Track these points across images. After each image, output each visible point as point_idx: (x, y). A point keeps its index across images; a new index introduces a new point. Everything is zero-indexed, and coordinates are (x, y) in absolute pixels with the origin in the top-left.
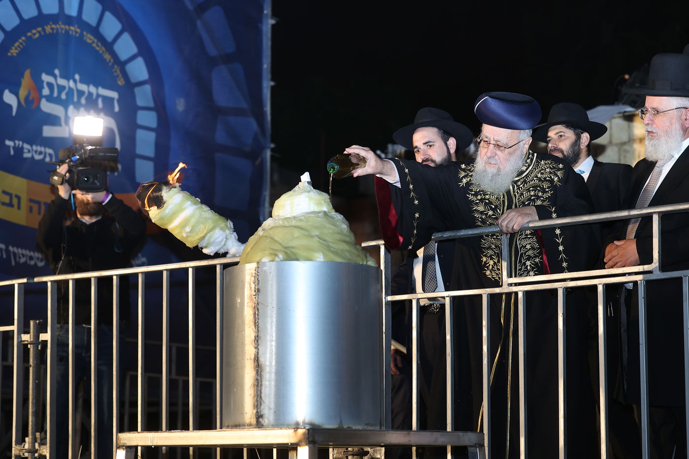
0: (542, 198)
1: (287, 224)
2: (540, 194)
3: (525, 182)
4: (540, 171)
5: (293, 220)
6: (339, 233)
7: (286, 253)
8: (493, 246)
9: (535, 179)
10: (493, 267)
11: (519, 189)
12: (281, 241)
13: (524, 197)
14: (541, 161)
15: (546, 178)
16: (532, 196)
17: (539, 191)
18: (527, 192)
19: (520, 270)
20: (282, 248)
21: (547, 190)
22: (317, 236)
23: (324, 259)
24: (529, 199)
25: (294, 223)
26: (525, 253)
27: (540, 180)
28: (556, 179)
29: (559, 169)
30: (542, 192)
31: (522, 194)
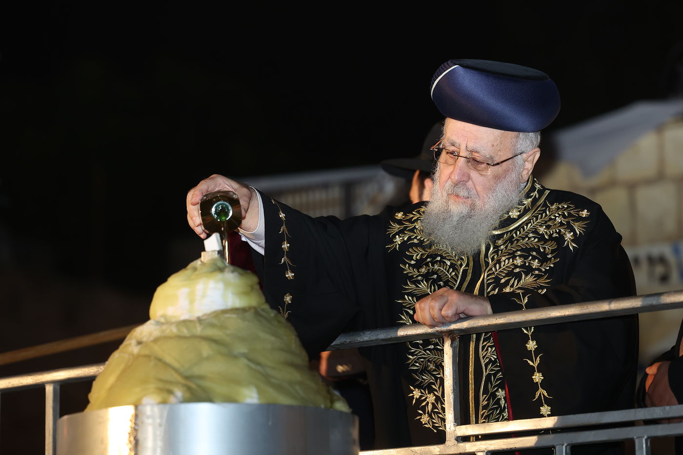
0: (537, 272)
1: (185, 332)
2: (535, 264)
3: (511, 240)
4: (546, 222)
5: (198, 325)
6: (282, 350)
7: (189, 389)
8: (432, 366)
9: (531, 235)
10: (434, 407)
11: (496, 252)
12: (176, 365)
13: (500, 267)
14: (552, 205)
15: (553, 233)
16: (516, 267)
17: (534, 258)
18: (509, 259)
19: (485, 407)
20: (179, 379)
21: (549, 256)
22: (245, 355)
23: (259, 398)
24: (510, 274)
25: (199, 330)
26: (495, 375)
27: (541, 238)
28: (569, 236)
29: (579, 219)
30: (539, 260)
31: (499, 262)
